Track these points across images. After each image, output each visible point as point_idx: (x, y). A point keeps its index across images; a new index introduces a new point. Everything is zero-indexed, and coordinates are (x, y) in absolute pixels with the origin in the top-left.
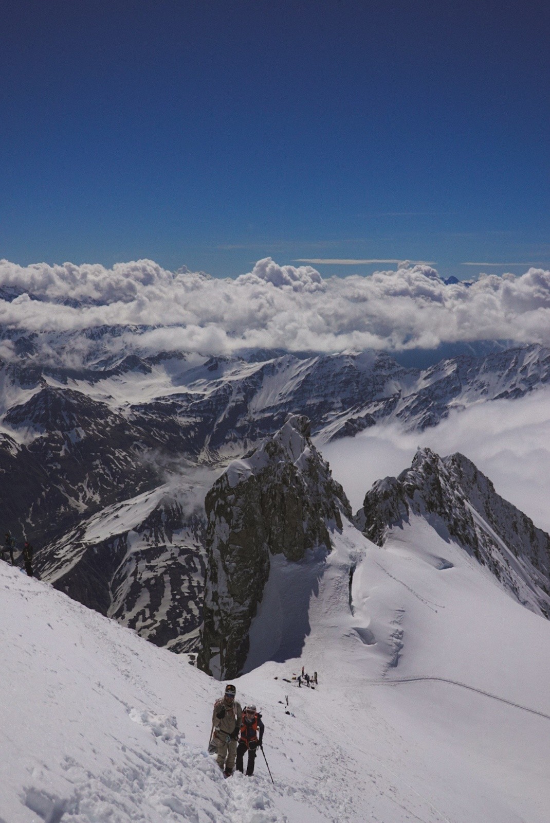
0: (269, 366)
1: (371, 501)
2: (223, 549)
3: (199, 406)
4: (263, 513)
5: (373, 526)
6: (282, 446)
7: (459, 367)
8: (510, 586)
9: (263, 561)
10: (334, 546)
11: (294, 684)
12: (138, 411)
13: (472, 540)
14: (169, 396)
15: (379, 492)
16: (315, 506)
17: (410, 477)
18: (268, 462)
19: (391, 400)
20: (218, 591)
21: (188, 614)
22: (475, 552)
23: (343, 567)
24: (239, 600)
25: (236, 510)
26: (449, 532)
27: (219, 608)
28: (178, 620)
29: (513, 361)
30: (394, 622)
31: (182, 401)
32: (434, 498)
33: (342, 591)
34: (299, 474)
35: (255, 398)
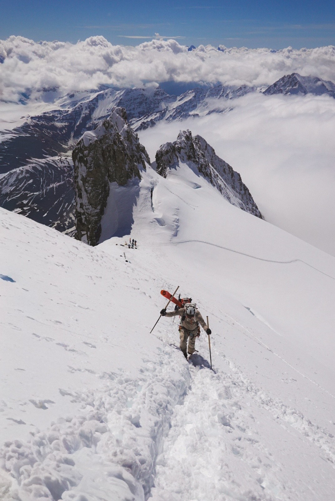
0: (101, 95)
1: (159, 156)
2: (84, 180)
3: (66, 116)
4: (104, 160)
5: (161, 168)
6: (112, 123)
7: (196, 94)
8: (227, 197)
9: (106, 186)
10: (142, 178)
11: (126, 247)
12: (35, 120)
13: (209, 175)
14: (50, 112)
15: (163, 151)
16: (131, 156)
17: (179, 143)
18: (105, 132)
19: (163, 112)
20: (83, 203)
21: (70, 219)
22: (210, 181)
23: (147, 188)
24: (95, 207)
25: (90, 159)
26: (198, 171)
27: (84, 211)
28: (65, 223)
29: (222, 91)
30: (174, 214)
31: (57, 114)
32: (191, 154)
33: (148, 200)
34: (122, 139)
35: (94, 112)
